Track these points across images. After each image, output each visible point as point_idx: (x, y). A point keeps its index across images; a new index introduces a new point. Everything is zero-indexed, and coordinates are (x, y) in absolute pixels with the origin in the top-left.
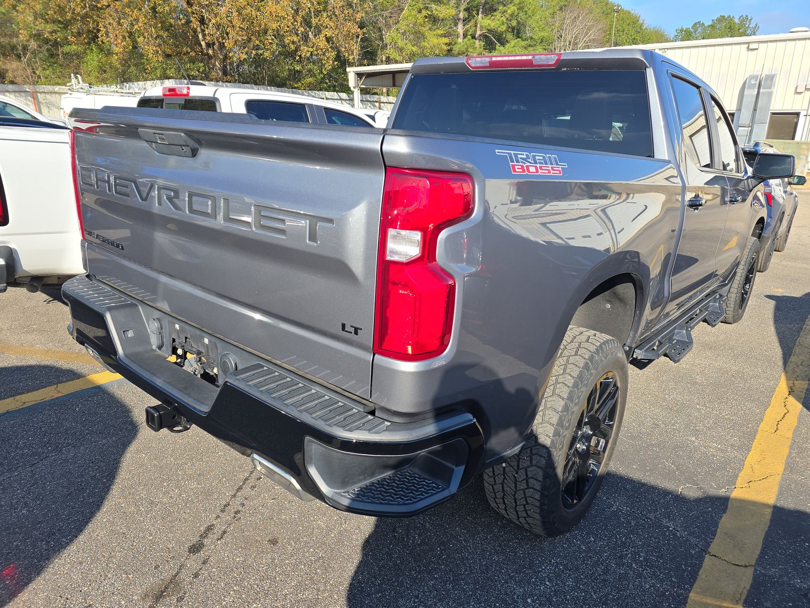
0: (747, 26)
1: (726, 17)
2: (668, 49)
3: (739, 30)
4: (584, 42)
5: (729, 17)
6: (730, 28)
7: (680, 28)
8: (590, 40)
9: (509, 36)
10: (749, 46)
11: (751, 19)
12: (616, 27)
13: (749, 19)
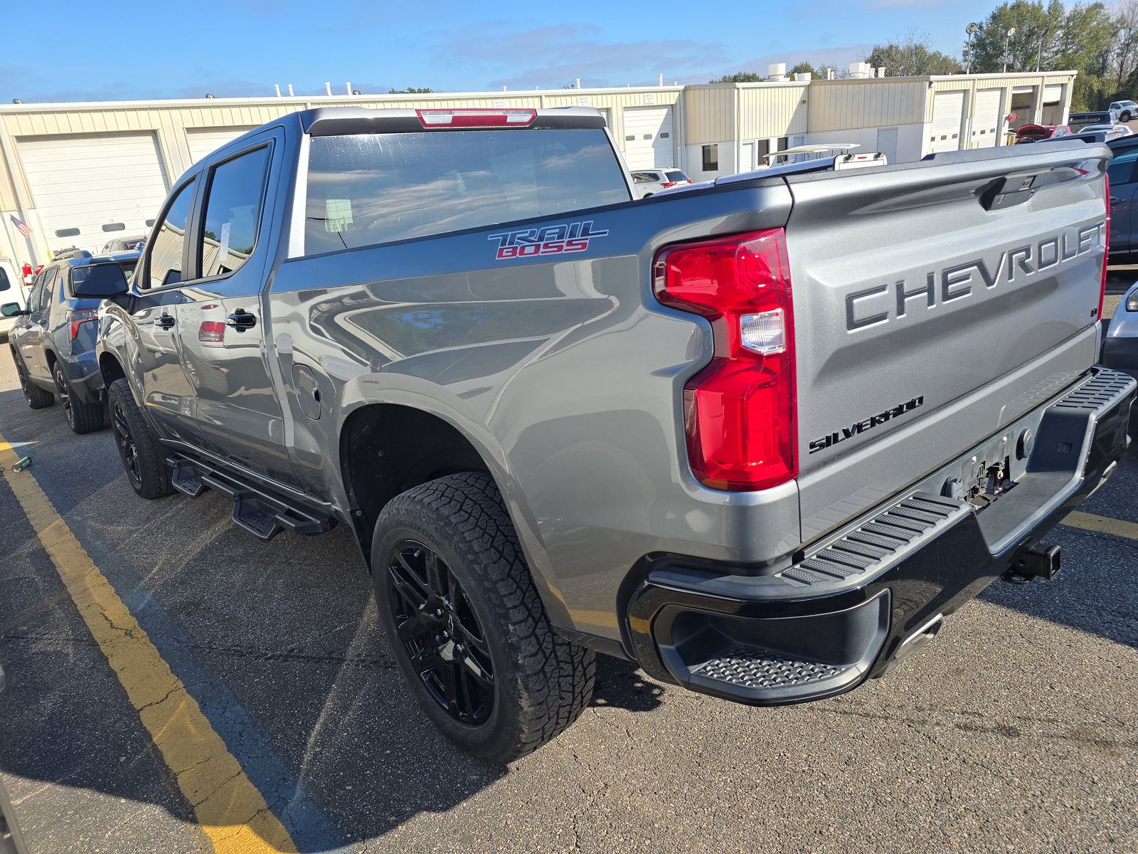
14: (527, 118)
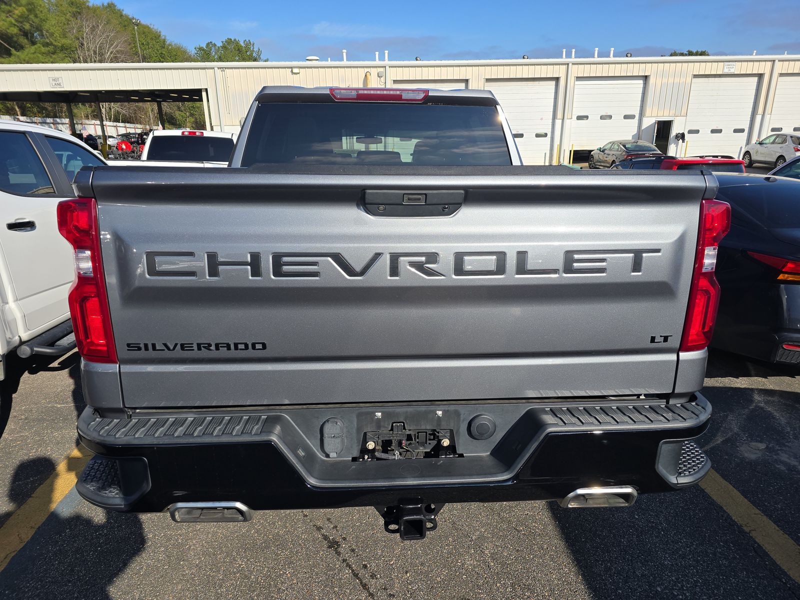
0: (252, 49)
1: (233, 40)
2: (225, 68)
3: (247, 52)
4: (111, 53)
5: (235, 40)
6: (239, 50)
7: (198, 46)
8: (117, 51)
9: (23, 41)
10: (292, 70)
11: (253, 44)
12: (139, 40)
13: (252, 43)
14: (421, 96)
